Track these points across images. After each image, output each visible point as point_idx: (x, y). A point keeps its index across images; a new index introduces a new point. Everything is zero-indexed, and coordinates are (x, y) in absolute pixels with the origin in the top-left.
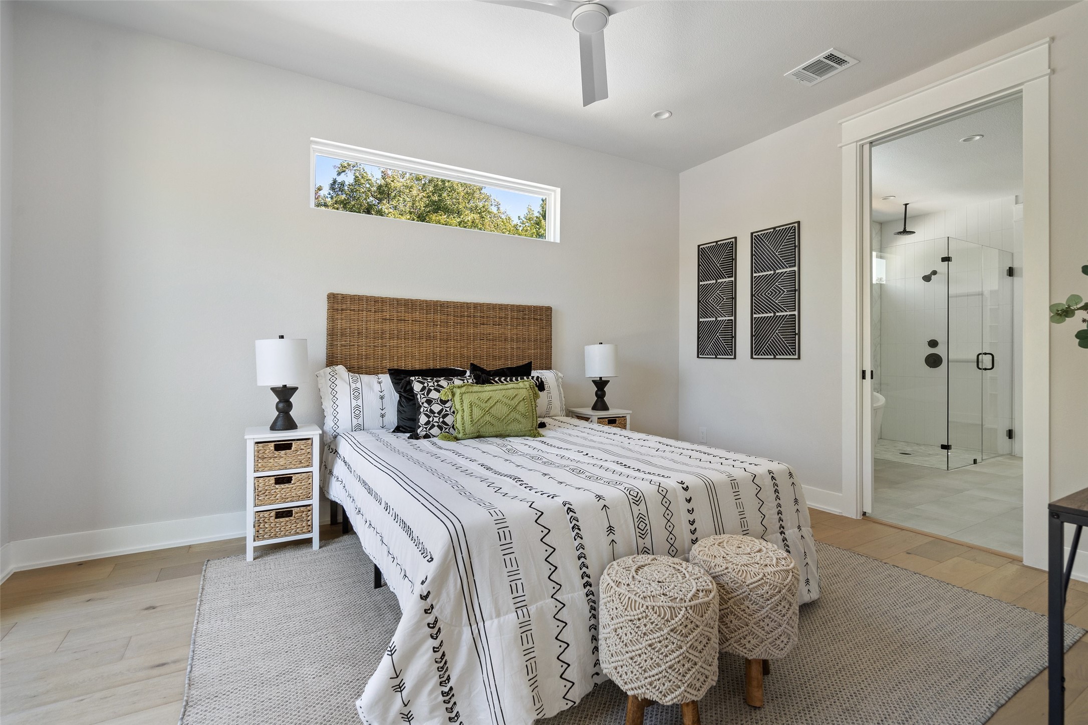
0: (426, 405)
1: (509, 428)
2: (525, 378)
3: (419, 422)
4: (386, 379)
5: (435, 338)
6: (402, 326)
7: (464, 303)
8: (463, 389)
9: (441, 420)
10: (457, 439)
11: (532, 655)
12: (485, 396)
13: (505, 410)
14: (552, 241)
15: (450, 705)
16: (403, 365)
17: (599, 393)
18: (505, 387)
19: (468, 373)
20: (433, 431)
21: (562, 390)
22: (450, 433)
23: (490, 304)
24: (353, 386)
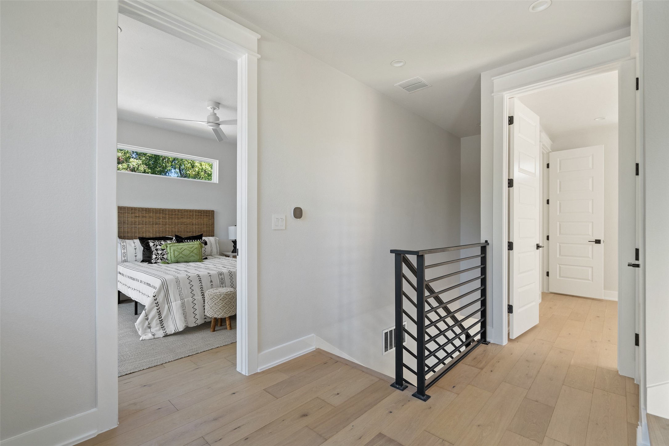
0: (155, 251)
1: (190, 259)
2: (198, 240)
3: (152, 258)
4: (137, 242)
5: (159, 224)
6: (144, 219)
7: (173, 209)
8: (171, 245)
9: (162, 256)
10: (168, 263)
11: (185, 311)
12: (180, 247)
13: (188, 252)
14: (215, 182)
15: (162, 324)
16: (144, 235)
17: (235, 246)
18: (189, 244)
19: (174, 238)
20: (158, 261)
21: (218, 245)
22: (165, 261)
23: (185, 210)
24: (122, 244)
